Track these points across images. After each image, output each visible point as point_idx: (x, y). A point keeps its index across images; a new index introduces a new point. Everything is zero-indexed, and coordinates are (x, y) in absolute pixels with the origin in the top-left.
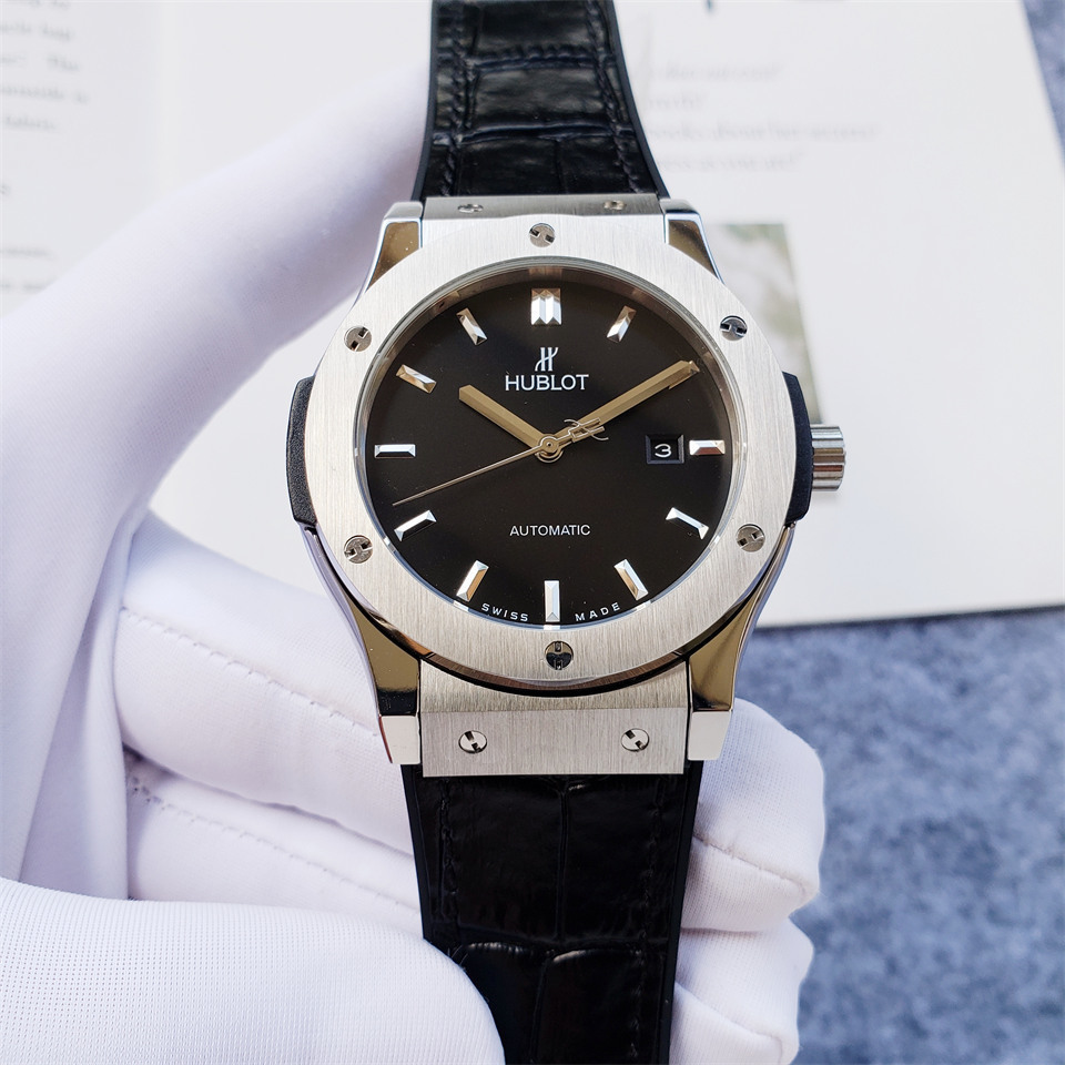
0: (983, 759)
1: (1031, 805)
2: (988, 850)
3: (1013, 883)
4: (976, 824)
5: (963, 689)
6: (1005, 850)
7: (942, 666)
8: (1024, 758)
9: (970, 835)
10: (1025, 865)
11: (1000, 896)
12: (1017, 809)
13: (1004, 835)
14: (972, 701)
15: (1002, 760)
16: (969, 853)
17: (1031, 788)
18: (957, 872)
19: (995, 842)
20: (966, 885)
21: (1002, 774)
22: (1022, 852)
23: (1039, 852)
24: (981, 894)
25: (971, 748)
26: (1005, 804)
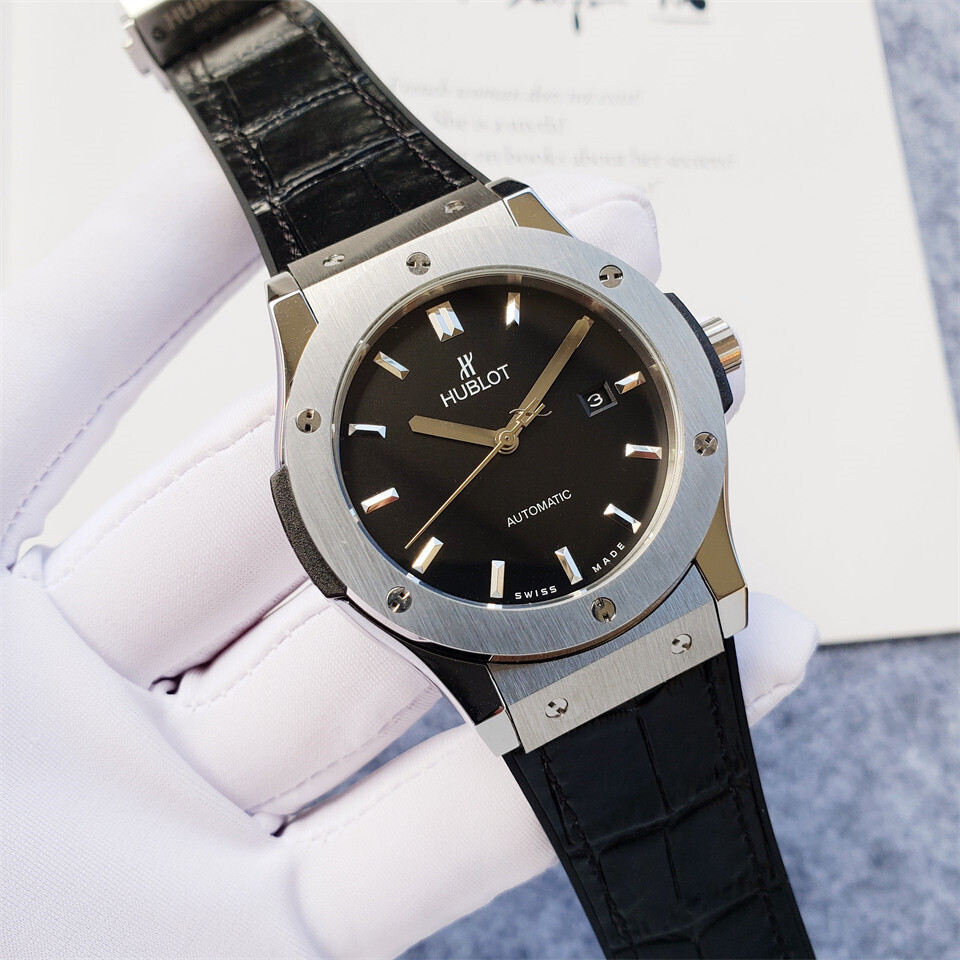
1: (844, 832)
8: (841, 787)
10: (836, 888)
13: (817, 861)
14: (795, 733)
15: (820, 789)
17: (846, 816)
19: (809, 867)
21: (820, 802)
22: (834, 877)
23: (849, 876)
25: (792, 778)
26: (821, 831)
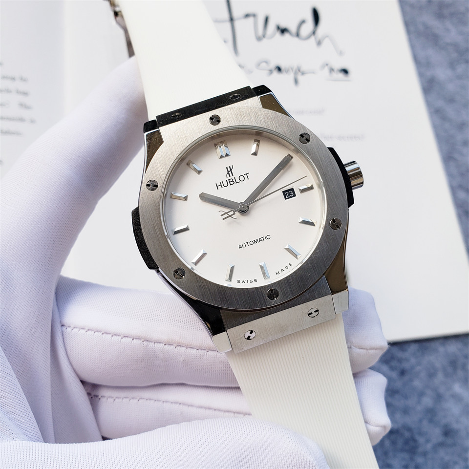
0: (411, 402)
2: (415, 440)
3: (425, 454)
4: (409, 429)
5: (403, 373)
6: (421, 440)
7: (394, 363)
9: (407, 434)
11: (420, 460)
12: (425, 423)
16: (406, 442)
18: (402, 450)
20: (406, 456)
24: (412, 459)
